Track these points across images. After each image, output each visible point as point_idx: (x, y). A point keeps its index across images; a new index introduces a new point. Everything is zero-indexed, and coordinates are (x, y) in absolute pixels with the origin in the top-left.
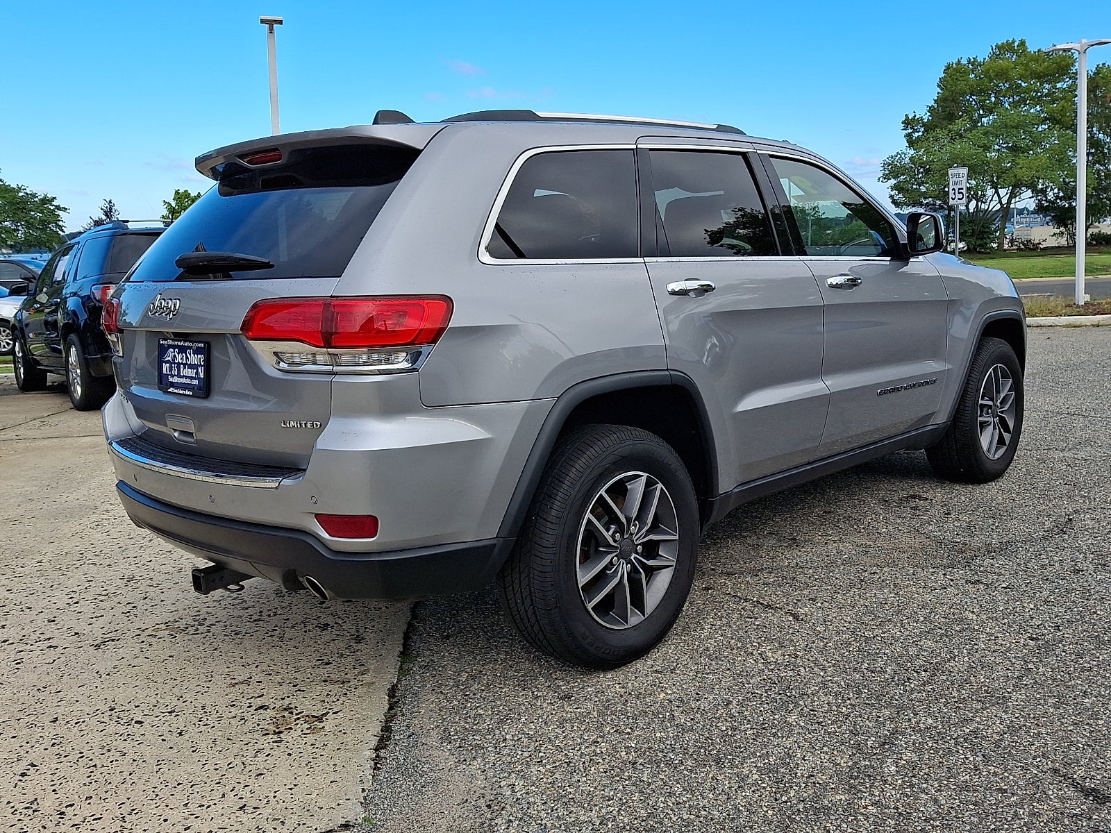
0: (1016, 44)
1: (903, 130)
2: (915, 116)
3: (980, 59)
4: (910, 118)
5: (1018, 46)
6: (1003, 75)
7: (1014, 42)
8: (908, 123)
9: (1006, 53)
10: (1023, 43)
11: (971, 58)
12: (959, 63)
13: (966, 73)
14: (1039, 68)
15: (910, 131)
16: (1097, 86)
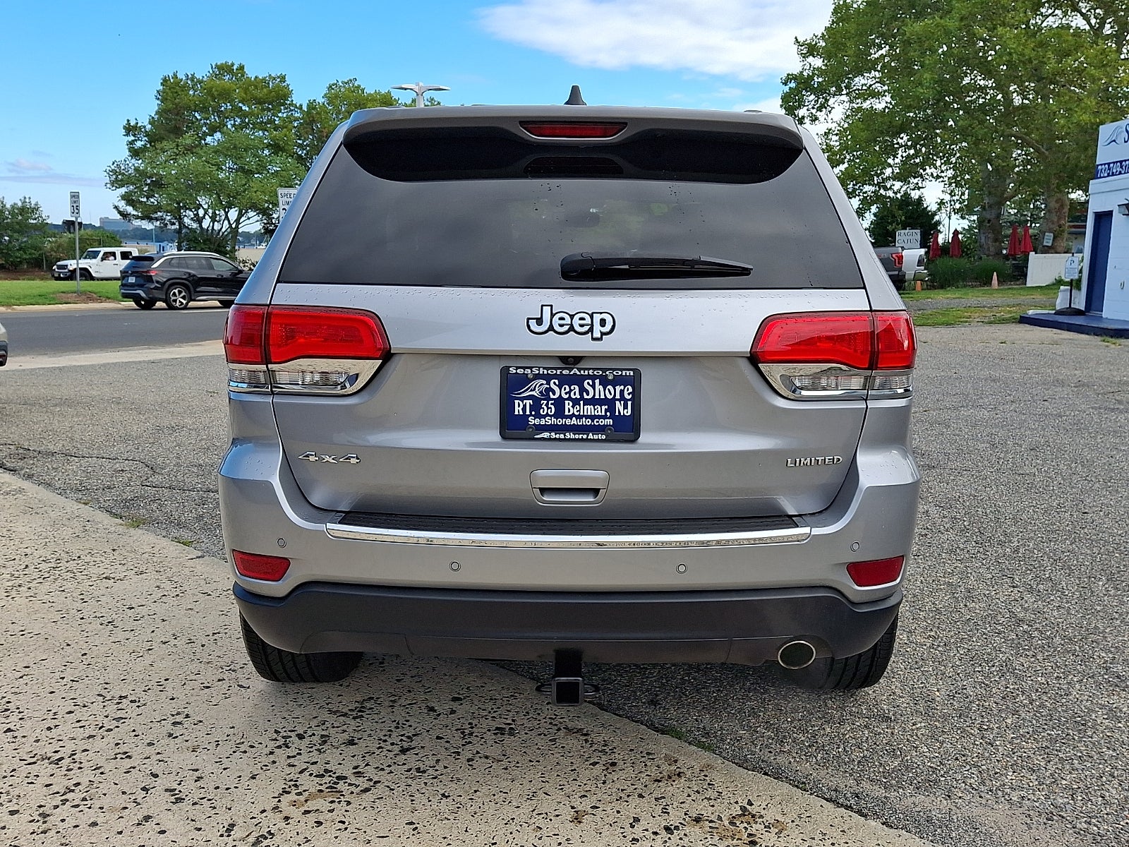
0: (235, 67)
1: (124, 135)
2: (137, 123)
3: (198, 76)
4: (132, 124)
5: (237, 69)
6: (225, 95)
7: (233, 65)
8: (130, 129)
9: (226, 74)
10: (241, 68)
11: (189, 74)
12: (175, 76)
13: (185, 88)
14: (259, 94)
15: (133, 138)
16: (314, 120)
